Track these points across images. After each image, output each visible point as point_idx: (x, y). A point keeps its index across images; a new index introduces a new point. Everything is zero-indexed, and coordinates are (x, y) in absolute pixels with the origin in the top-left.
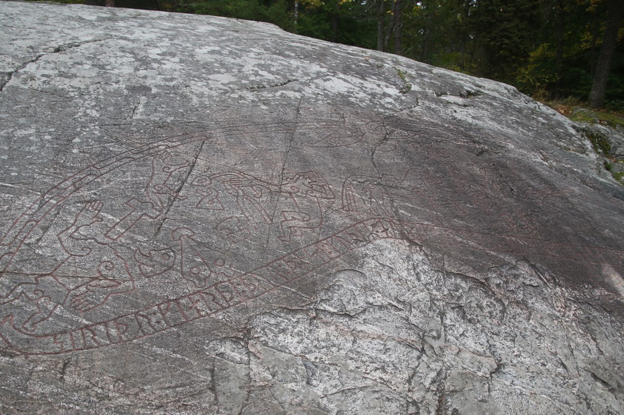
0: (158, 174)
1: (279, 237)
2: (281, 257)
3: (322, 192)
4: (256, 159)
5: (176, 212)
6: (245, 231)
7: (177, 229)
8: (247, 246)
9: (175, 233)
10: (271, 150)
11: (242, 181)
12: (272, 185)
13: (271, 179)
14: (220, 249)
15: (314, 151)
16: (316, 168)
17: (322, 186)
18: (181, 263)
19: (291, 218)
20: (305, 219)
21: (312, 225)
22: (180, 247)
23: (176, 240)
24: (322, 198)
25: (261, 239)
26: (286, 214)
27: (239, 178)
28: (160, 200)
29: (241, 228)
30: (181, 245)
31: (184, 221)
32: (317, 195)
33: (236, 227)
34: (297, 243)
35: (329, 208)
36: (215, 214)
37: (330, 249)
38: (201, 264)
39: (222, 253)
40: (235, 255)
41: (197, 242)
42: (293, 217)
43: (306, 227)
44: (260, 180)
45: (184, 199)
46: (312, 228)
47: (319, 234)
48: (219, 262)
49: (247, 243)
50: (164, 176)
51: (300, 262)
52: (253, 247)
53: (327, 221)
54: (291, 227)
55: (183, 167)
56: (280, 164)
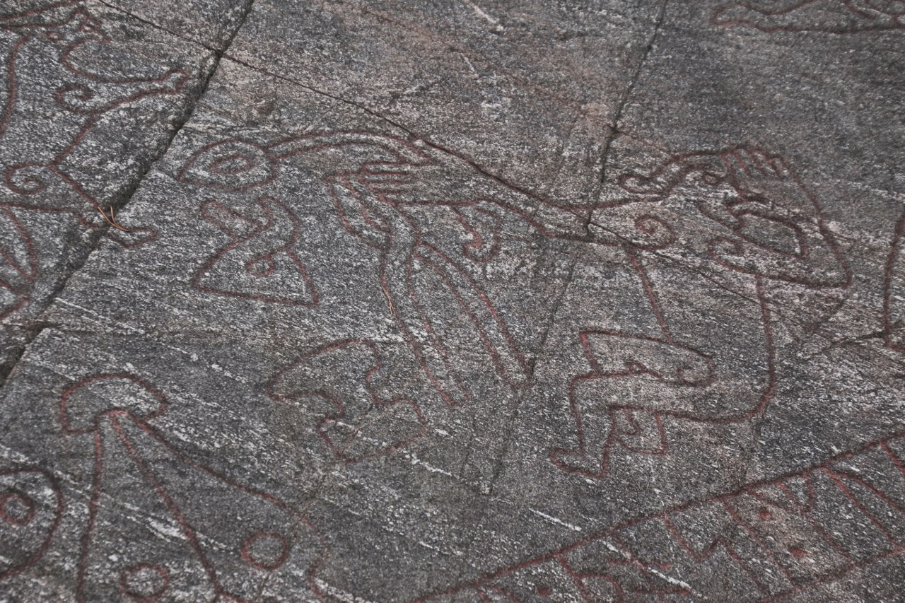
0: (33, 115)
1: (553, 452)
2: (551, 545)
3: (786, 252)
4: (494, 79)
5: (95, 297)
6: (402, 412)
7: (87, 378)
8: (402, 483)
9: (77, 398)
10: (564, 38)
11: (414, 178)
12: (551, 203)
13: (550, 173)
14: (277, 484)
15: (775, 50)
16: (771, 130)
17: (792, 222)
18: (85, 538)
19: (620, 366)
20: (688, 376)
21: (721, 407)
22: (88, 466)
23: (78, 432)
24: (782, 276)
25: (467, 452)
26: (600, 344)
27: (403, 161)
28: (27, 238)
29: (386, 393)
30: (98, 456)
31: (128, 347)
32: (761, 265)
33: (362, 390)
34: (638, 487)
35: (813, 327)
36: (272, 324)
37: (802, 529)
38: (177, 551)
39: (282, 505)
40: (342, 517)
41: (171, 445)
42: (629, 362)
43: (686, 415)
44: (500, 180)
45: (142, 240)
46: (718, 420)
47: (747, 453)
48: (263, 548)
49: (406, 465)
50: (57, 126)
51: (641, 582)
52: (427, 490)
53: (793, 393)
54: (615, 407)
55: (155, 92)
56: (603, 108)
